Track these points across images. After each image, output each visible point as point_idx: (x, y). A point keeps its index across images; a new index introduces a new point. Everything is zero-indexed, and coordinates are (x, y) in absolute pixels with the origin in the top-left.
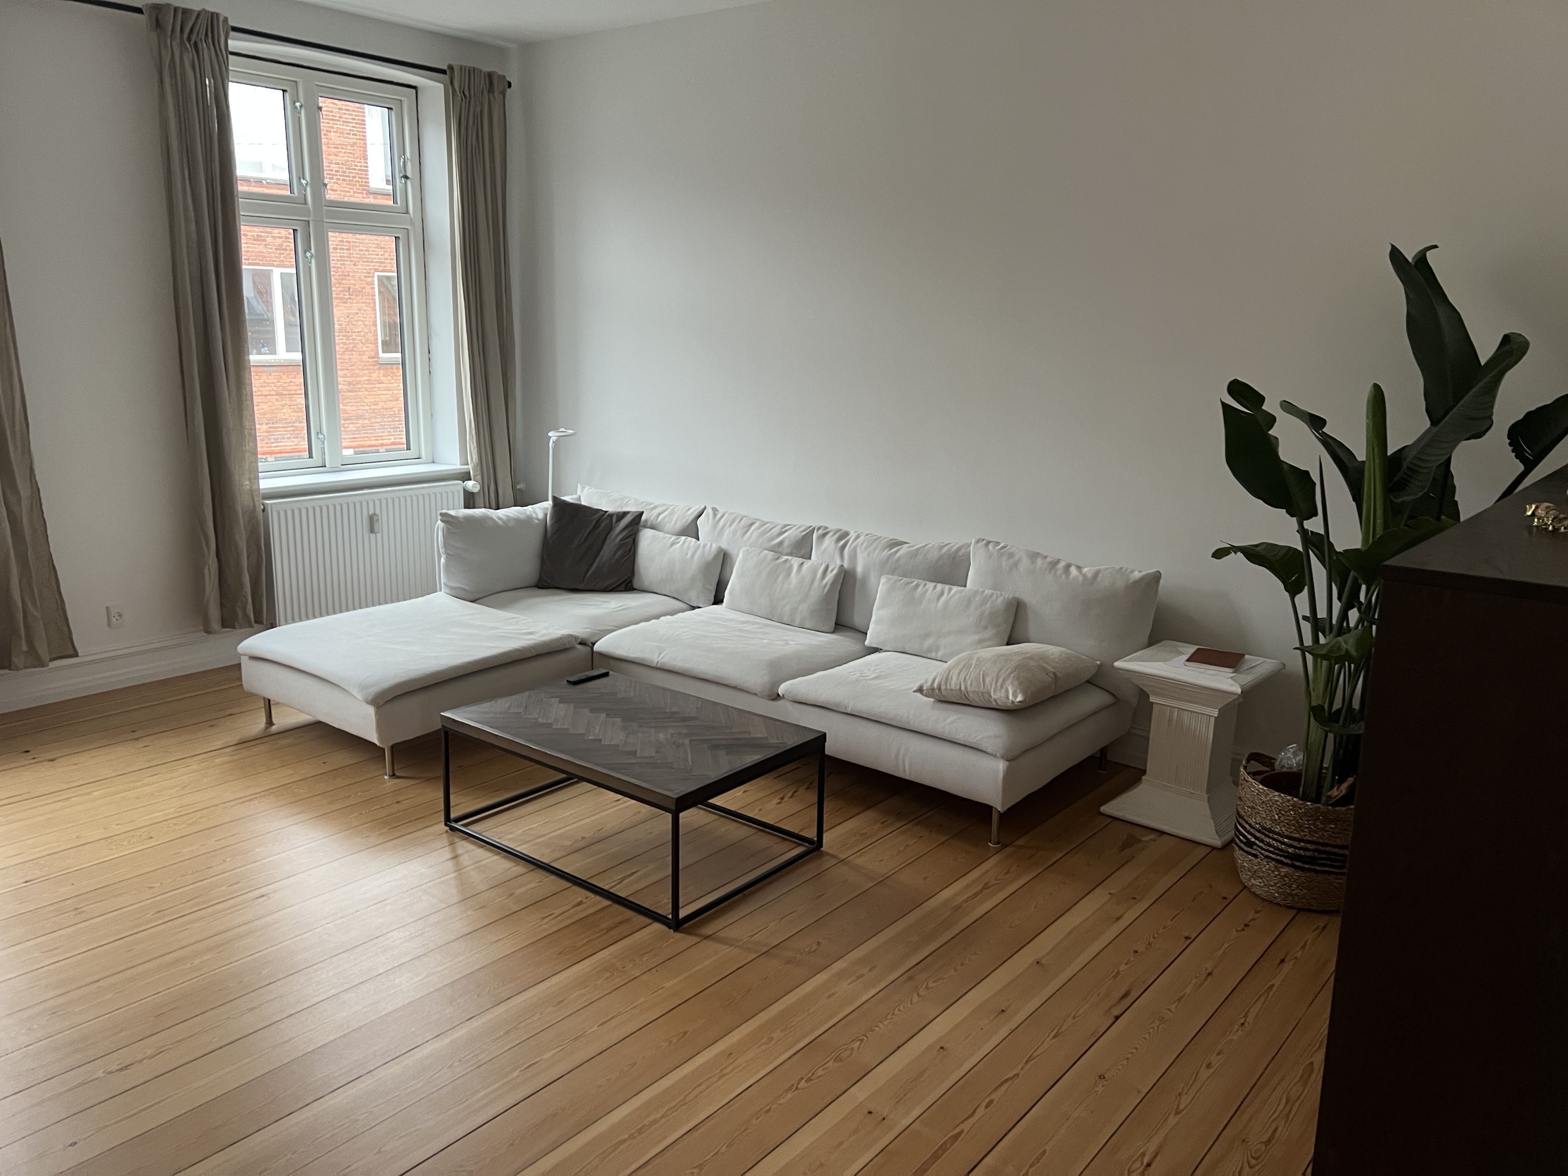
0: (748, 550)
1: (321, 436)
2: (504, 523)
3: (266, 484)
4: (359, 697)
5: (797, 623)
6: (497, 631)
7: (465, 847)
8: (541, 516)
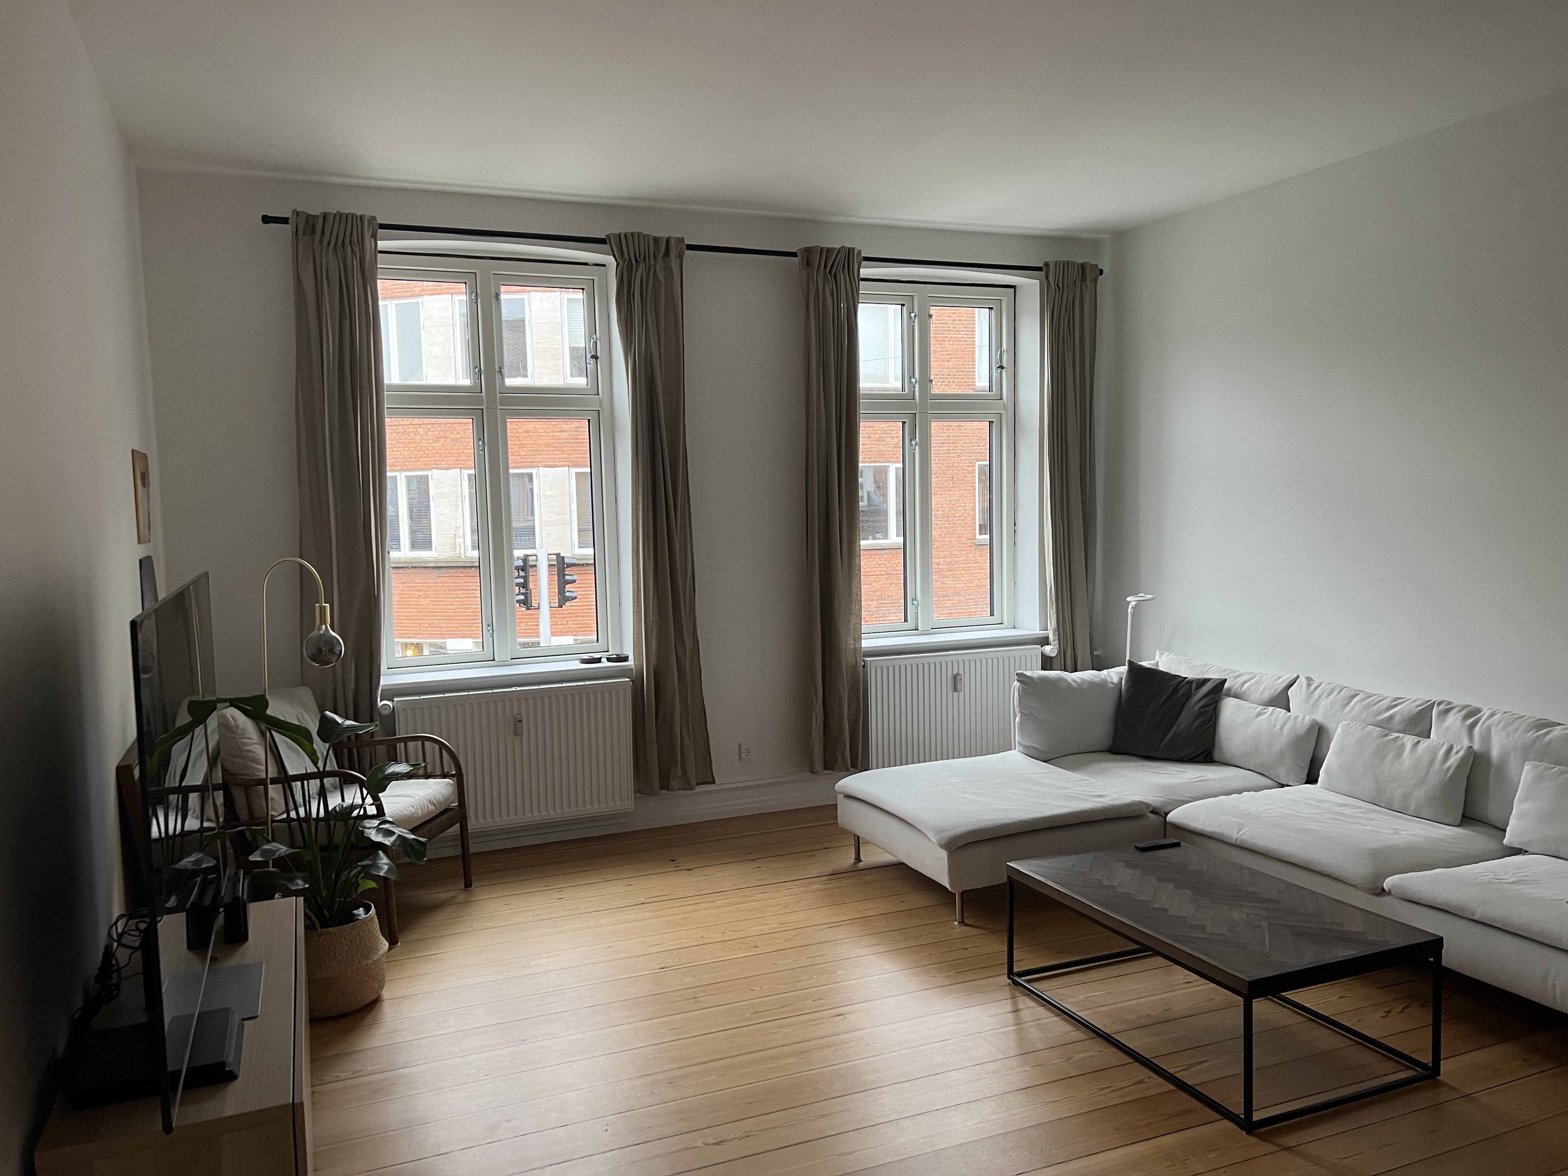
0: (1348, 724)
1: (915, 602)
2: (1078, 685)
3: (867, 643)
4: (935, 842)
5: (1411, 810)
6: (1065, 791)
7: (1025, 1003)
8: (1115, 680)
